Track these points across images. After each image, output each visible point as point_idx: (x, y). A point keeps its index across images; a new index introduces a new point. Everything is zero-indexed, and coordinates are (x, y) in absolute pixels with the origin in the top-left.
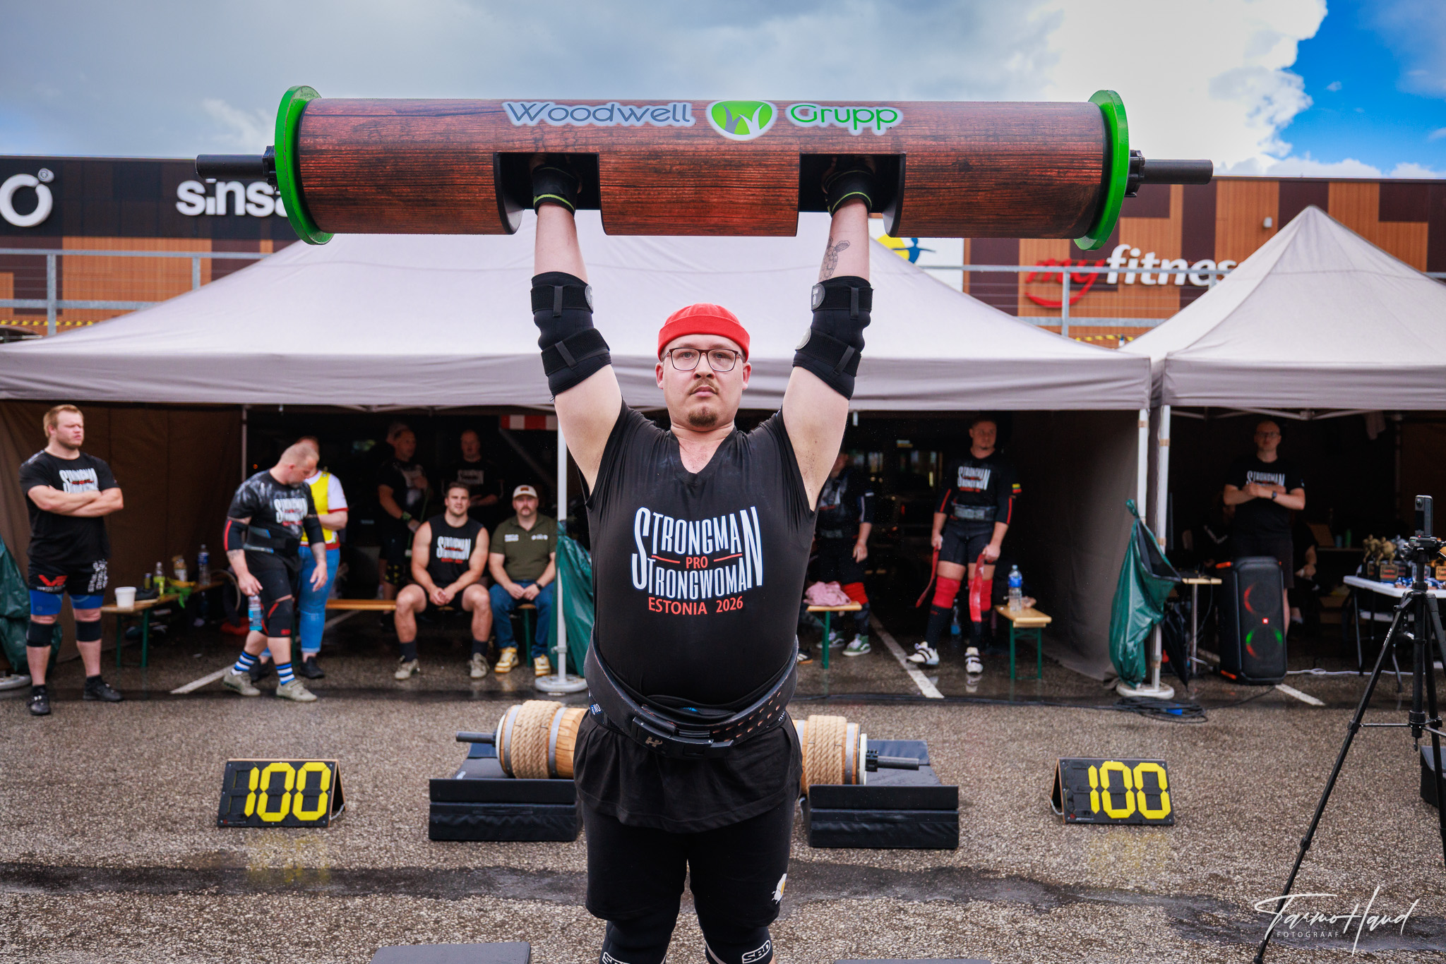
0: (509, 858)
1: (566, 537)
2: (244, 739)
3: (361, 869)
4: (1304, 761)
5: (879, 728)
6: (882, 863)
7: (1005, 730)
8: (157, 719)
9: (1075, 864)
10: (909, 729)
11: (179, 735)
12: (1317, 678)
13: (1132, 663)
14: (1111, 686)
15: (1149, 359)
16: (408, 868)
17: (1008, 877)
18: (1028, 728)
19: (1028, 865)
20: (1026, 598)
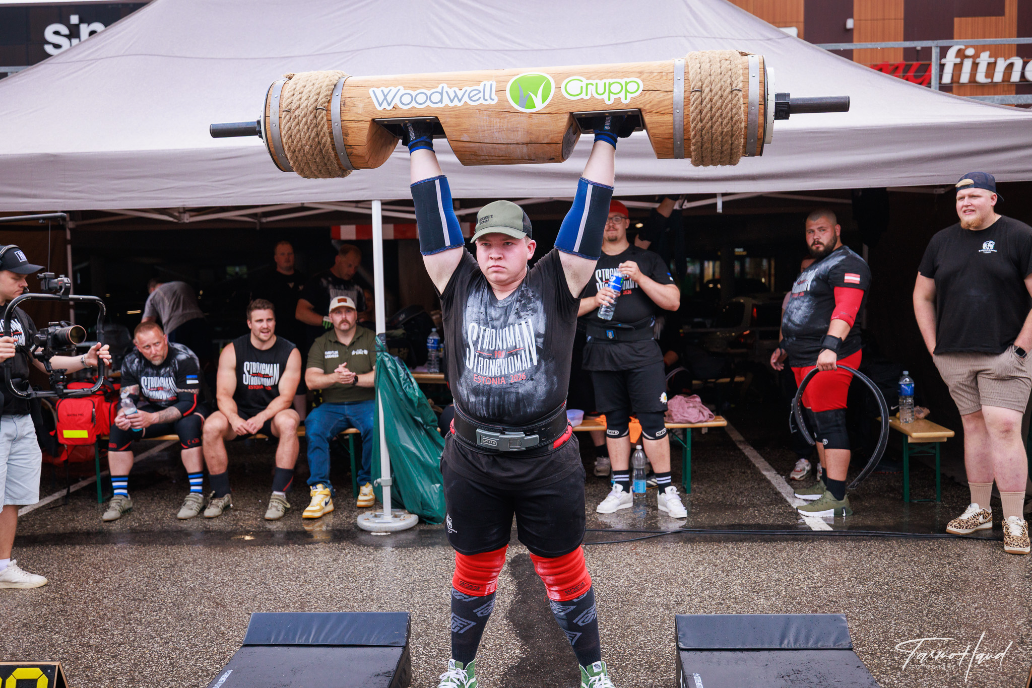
1: (386, 354)
20: (918, 408)
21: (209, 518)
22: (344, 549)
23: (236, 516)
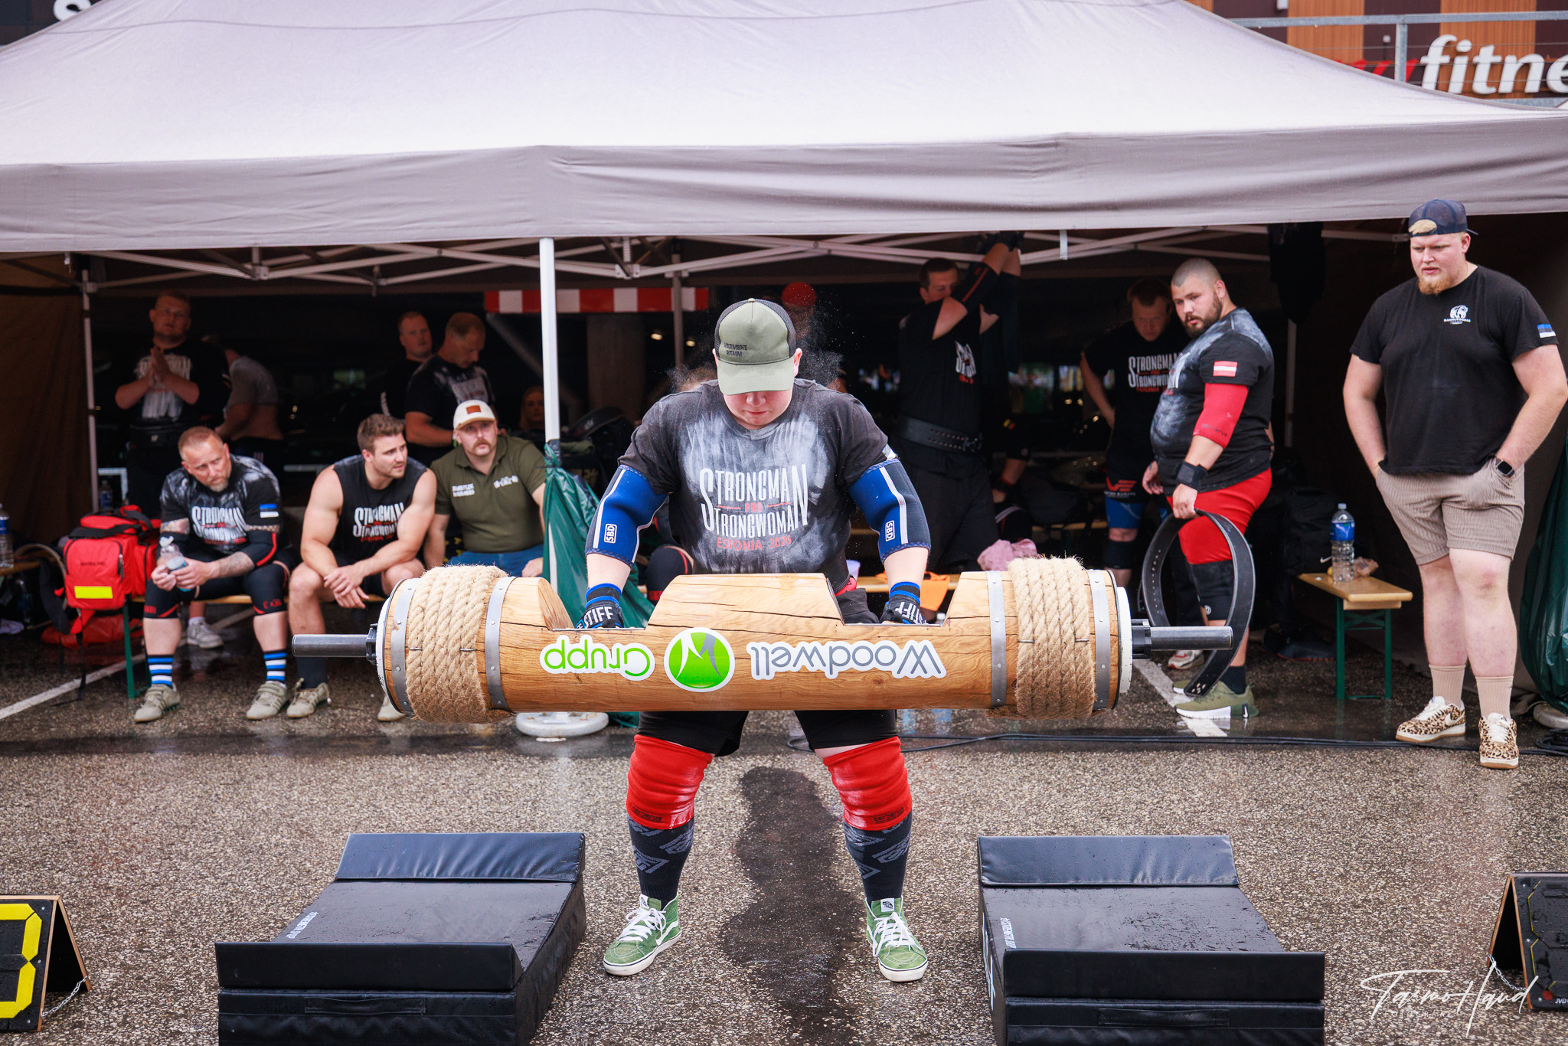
5: (1119, 796)
10: (1175, 797)
18: (1394, 793)
20: (1360, 560)
21: (295, 719)
22: (496, 760)
23: (335, 715)
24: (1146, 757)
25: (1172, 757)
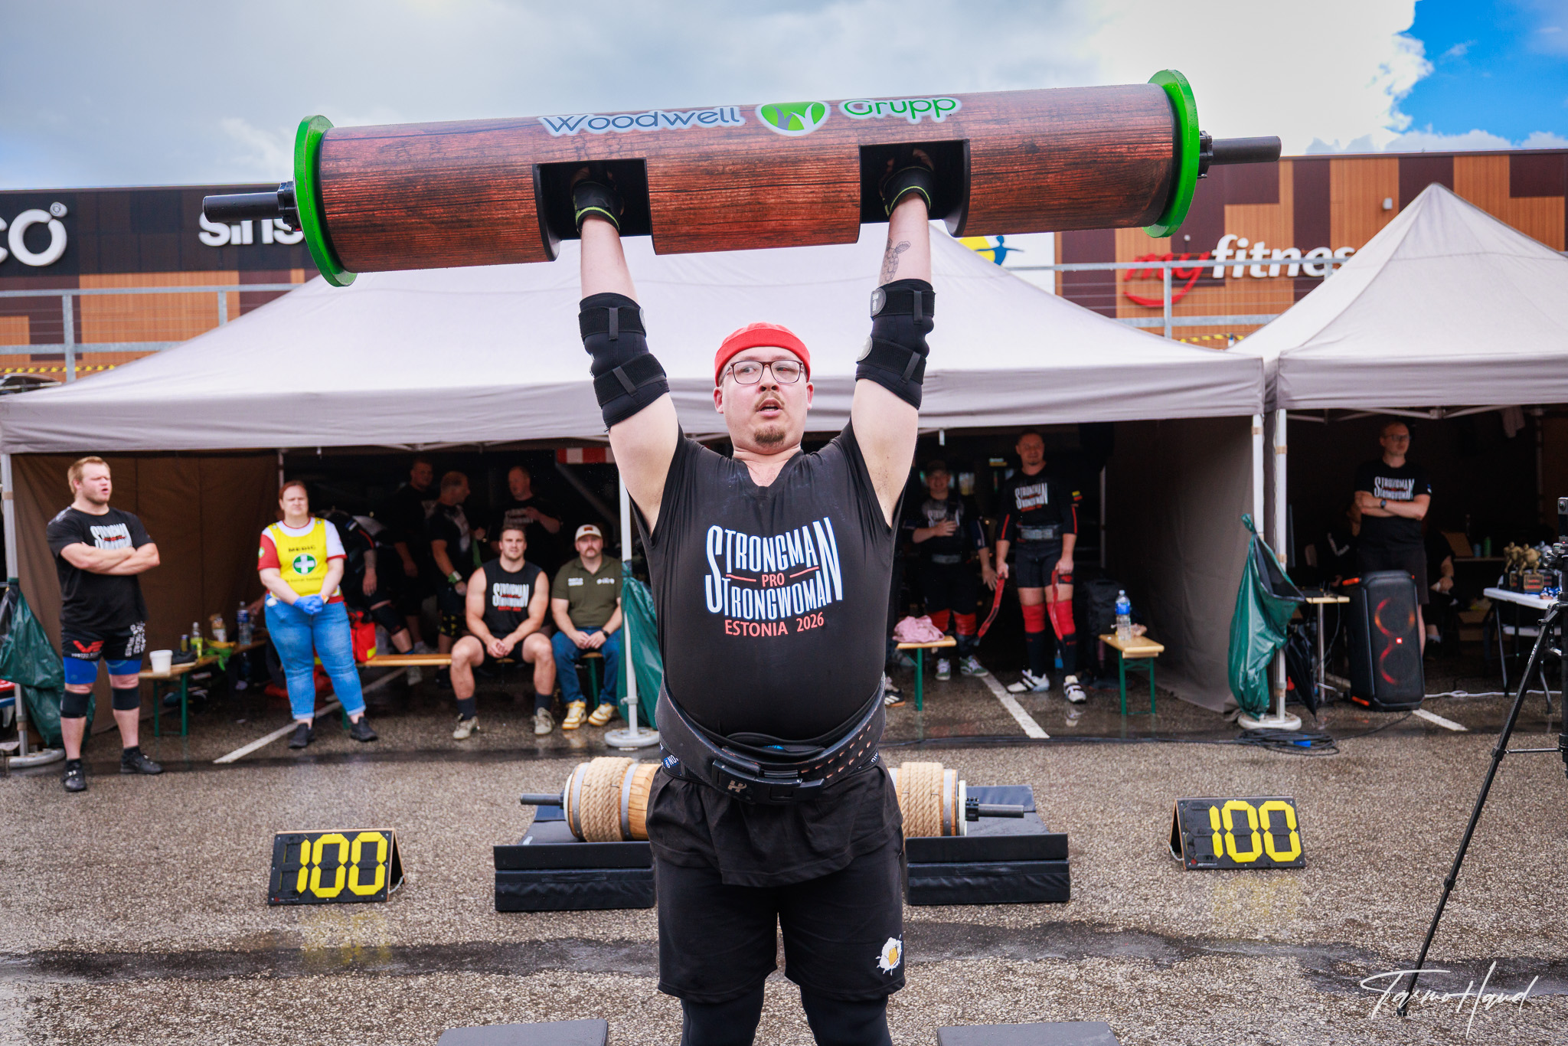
0: (582, 928)
1: (632, 578)
2: (294, 809)
3: (424, 946)
4: (1445, 793)
5: (980, 773)
6: (987, 920)
7: (1117, 770)
8: (200, 791)
9: (1198, 914)
10: (1013, 773)
11: (224, 808)
12: (1458, 701)
13: (1255, 692)
14: (1232, 718)
15: (1262, 359)
16: (475, 942)
17: (1126, 931)
18: (1142, 767)
19: (1146, 917)
20: (1136, 626)
21: (460, 740)
24: (998, 751)
25: (1014, 750)
